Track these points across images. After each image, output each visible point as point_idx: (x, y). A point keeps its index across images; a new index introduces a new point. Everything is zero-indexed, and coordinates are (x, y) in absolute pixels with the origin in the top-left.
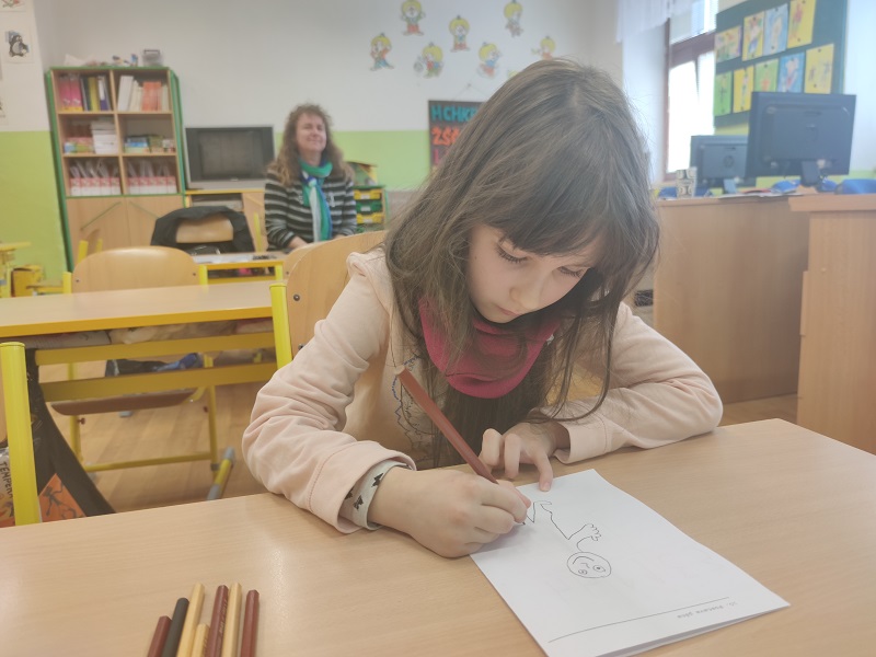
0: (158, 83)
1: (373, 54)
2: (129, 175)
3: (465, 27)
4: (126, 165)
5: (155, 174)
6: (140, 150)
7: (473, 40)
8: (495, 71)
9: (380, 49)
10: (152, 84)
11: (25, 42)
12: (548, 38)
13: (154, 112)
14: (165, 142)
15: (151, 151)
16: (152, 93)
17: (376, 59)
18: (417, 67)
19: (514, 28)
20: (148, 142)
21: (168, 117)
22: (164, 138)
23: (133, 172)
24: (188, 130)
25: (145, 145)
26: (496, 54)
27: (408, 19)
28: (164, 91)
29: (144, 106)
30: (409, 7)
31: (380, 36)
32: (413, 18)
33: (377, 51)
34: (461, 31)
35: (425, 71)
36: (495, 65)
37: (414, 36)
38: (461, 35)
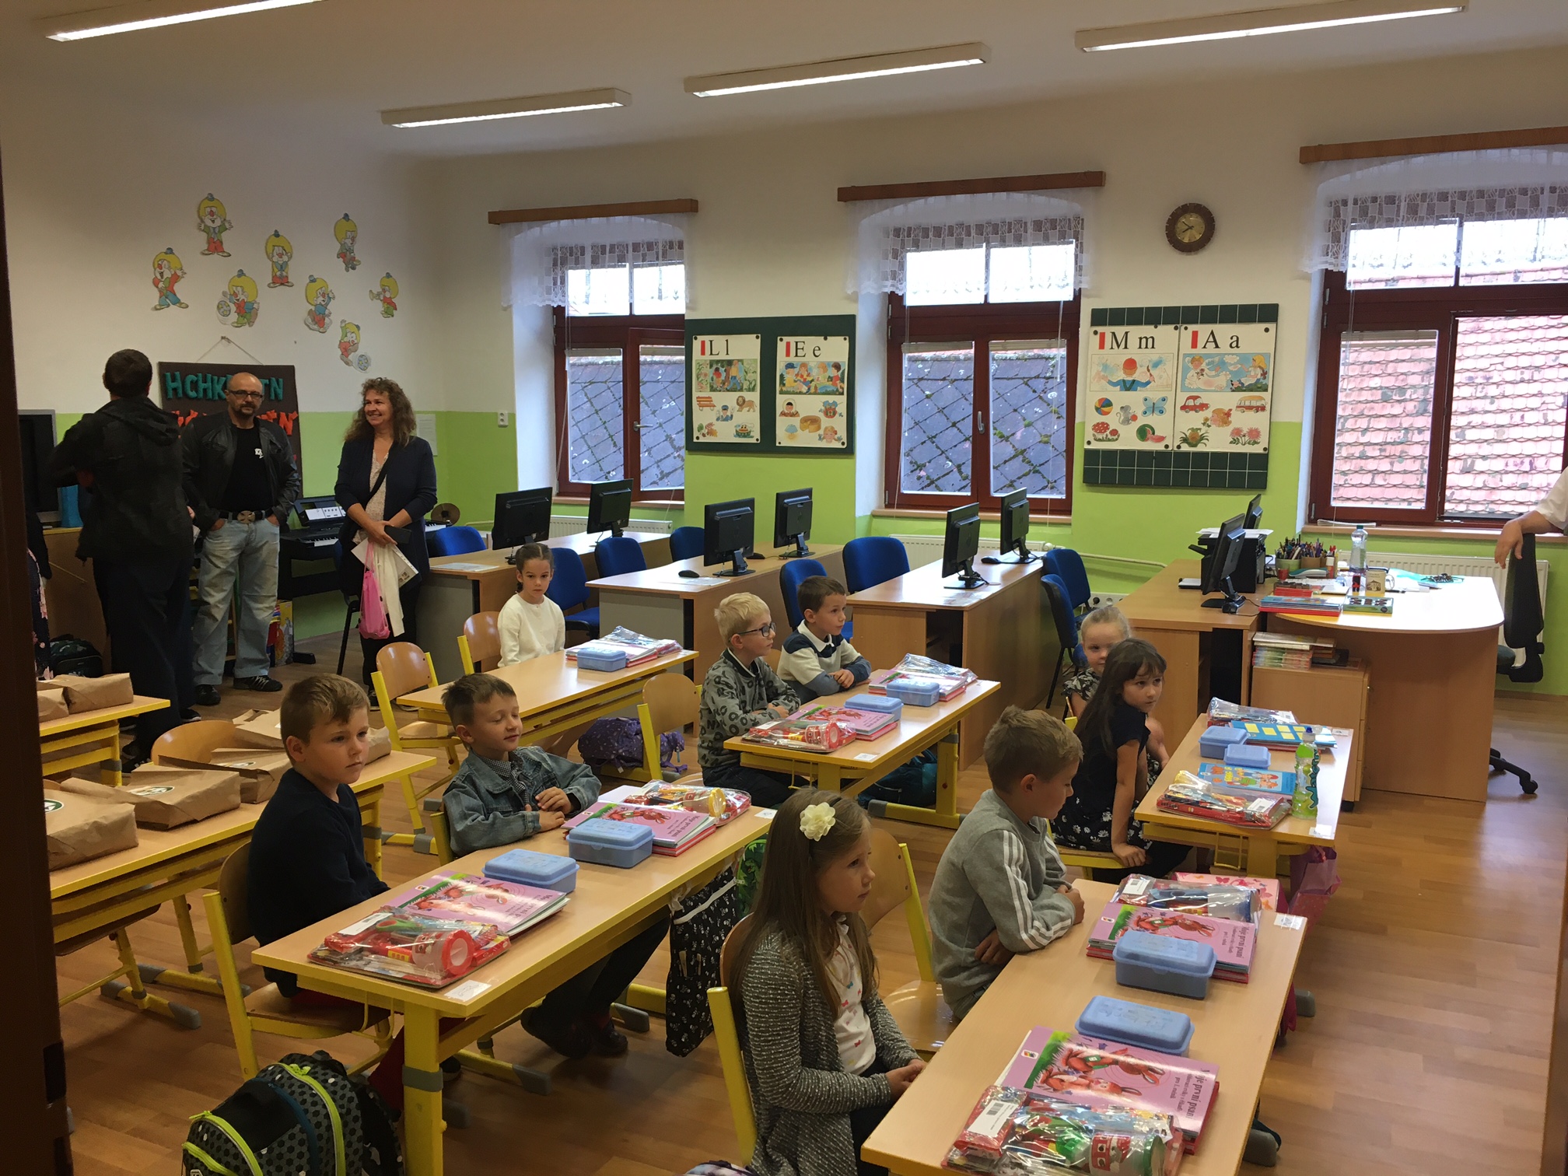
1: (156, 283)
3: (285, 252)
7: (297, 272)
8: (327, 320)
9: (167, 274)
12: (388, 275)
17: (160, 291)
18: (222, 309)
19: (350, 261)
26: (328, 297)
27: (207, 230)
30: (208, 210)
31: (166, 253)
32: (214, 228)
33: (162, 277)
34: (280, 255)
35: (234, 317)
36: (327, 312)
37: (216, 257)
38: (281, 262)
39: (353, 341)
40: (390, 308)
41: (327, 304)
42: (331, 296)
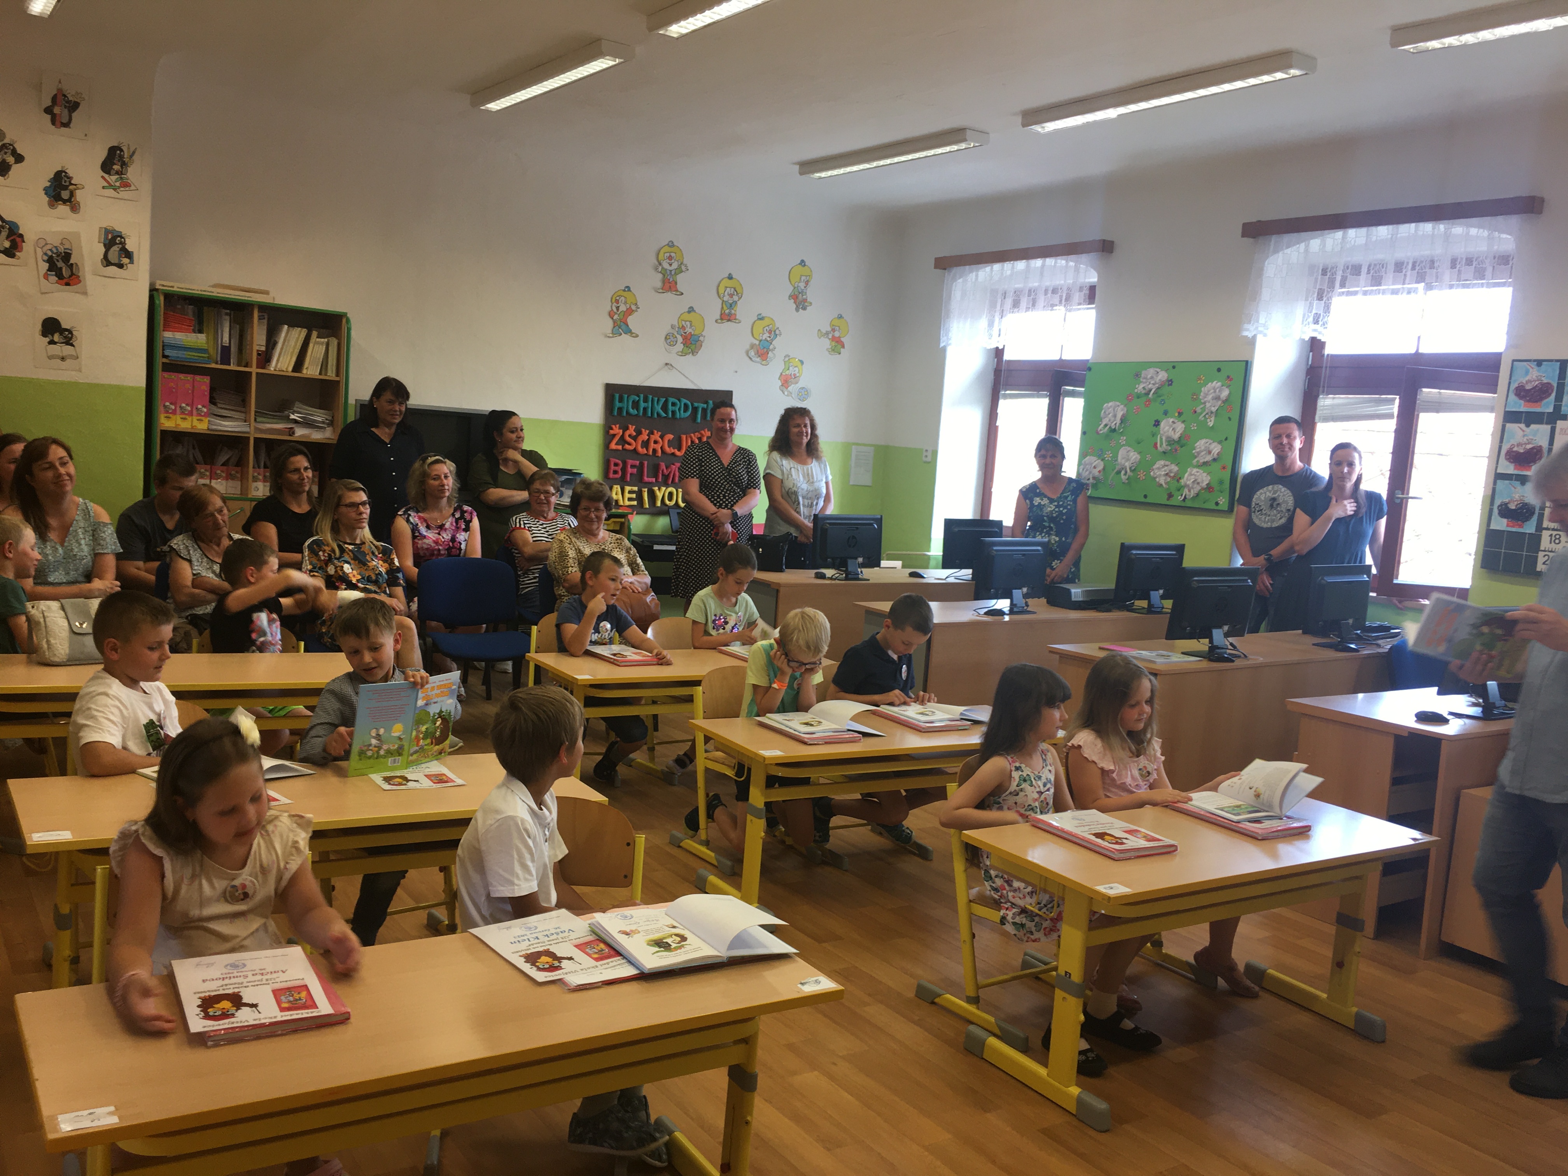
1: (611, 315)
3: (737, 292)
4: (259, 451)
7: (745, 311)
8: (770, 354)
9: (623, 308)
11: (129, 247)
12: (840, 317)
17: (615, 322)
18: (669, 339)
19: (800, 301)
26: (774, 333)
27: (664, 272)
30: (668, 255)
31: (624, 291)
32: (671, 271)
33: (618, 310)
34: (731, 296)
35: (680, 347)
36: (771, 347)
37: (669, 295)
38: (731, 302)
39: (795, 375)
40: (838, 344)
41: (772, 340)
42: (777, 332)
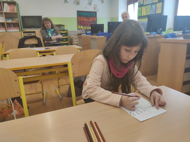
0: (14, 5)
2: (8, 27)
4: (7, 25)
5: (14, 27)
6: (10, 21)
10: (12, 5)
13: (13, 12)
14: (16, 19)
15: (13, 21)
16: (12, 8)
20: (12, 19)
21: (16, 13)
22: (16, 18)
23: (9, 26)
24: (21, 16)
25: (11, 20)
28: (15, 7)
29: (10, 11)
35: (76, 4)
39: (96, 7)
40: (103, 2)
41: (92, 2)
